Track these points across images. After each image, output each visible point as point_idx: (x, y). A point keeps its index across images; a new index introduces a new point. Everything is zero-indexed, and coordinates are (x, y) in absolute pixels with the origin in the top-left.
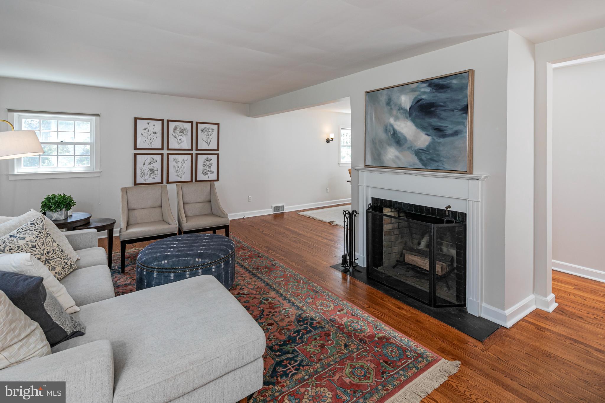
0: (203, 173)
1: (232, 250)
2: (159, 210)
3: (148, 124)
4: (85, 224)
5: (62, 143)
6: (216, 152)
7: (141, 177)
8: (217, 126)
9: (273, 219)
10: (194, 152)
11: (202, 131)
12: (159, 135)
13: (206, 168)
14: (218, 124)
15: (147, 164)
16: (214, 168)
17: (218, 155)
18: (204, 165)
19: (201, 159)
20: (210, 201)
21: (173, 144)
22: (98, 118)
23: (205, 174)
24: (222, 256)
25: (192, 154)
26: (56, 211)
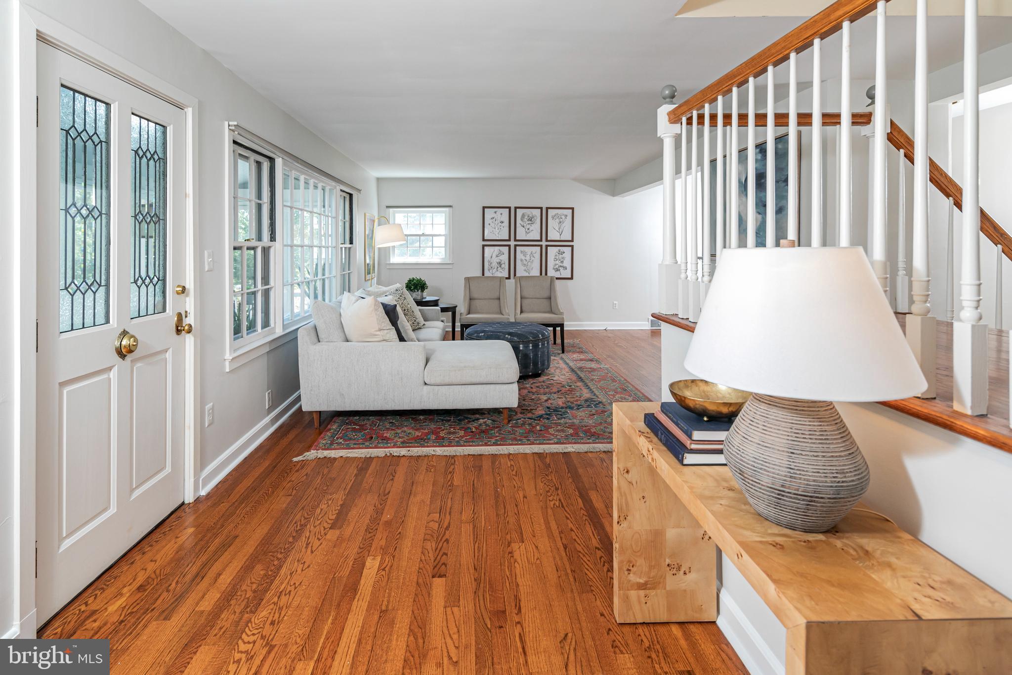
0: (554, 269)
1: (542, 336)
2: (497, 301)
3: (495, 212)
4: (435, 303)
5: (423, 235)
6: (569, 243)
7: (489, 270)
8: (570, 211)
9: (650, 336)
10: (544, 243)
11: (553, 217)
12: (506, 224)
13: (557, 262)
14: (573, 209)
15: (494, 256)
16: (567, 263)
17: (572, 247)
18: (556, 260)
19: (552, 251)
20: (550, 298)
21: (521, 234)
22: (451, 209)
23: (557, 270)
24: (531, 338)
25: (541, 246)
26: (415, 291)
